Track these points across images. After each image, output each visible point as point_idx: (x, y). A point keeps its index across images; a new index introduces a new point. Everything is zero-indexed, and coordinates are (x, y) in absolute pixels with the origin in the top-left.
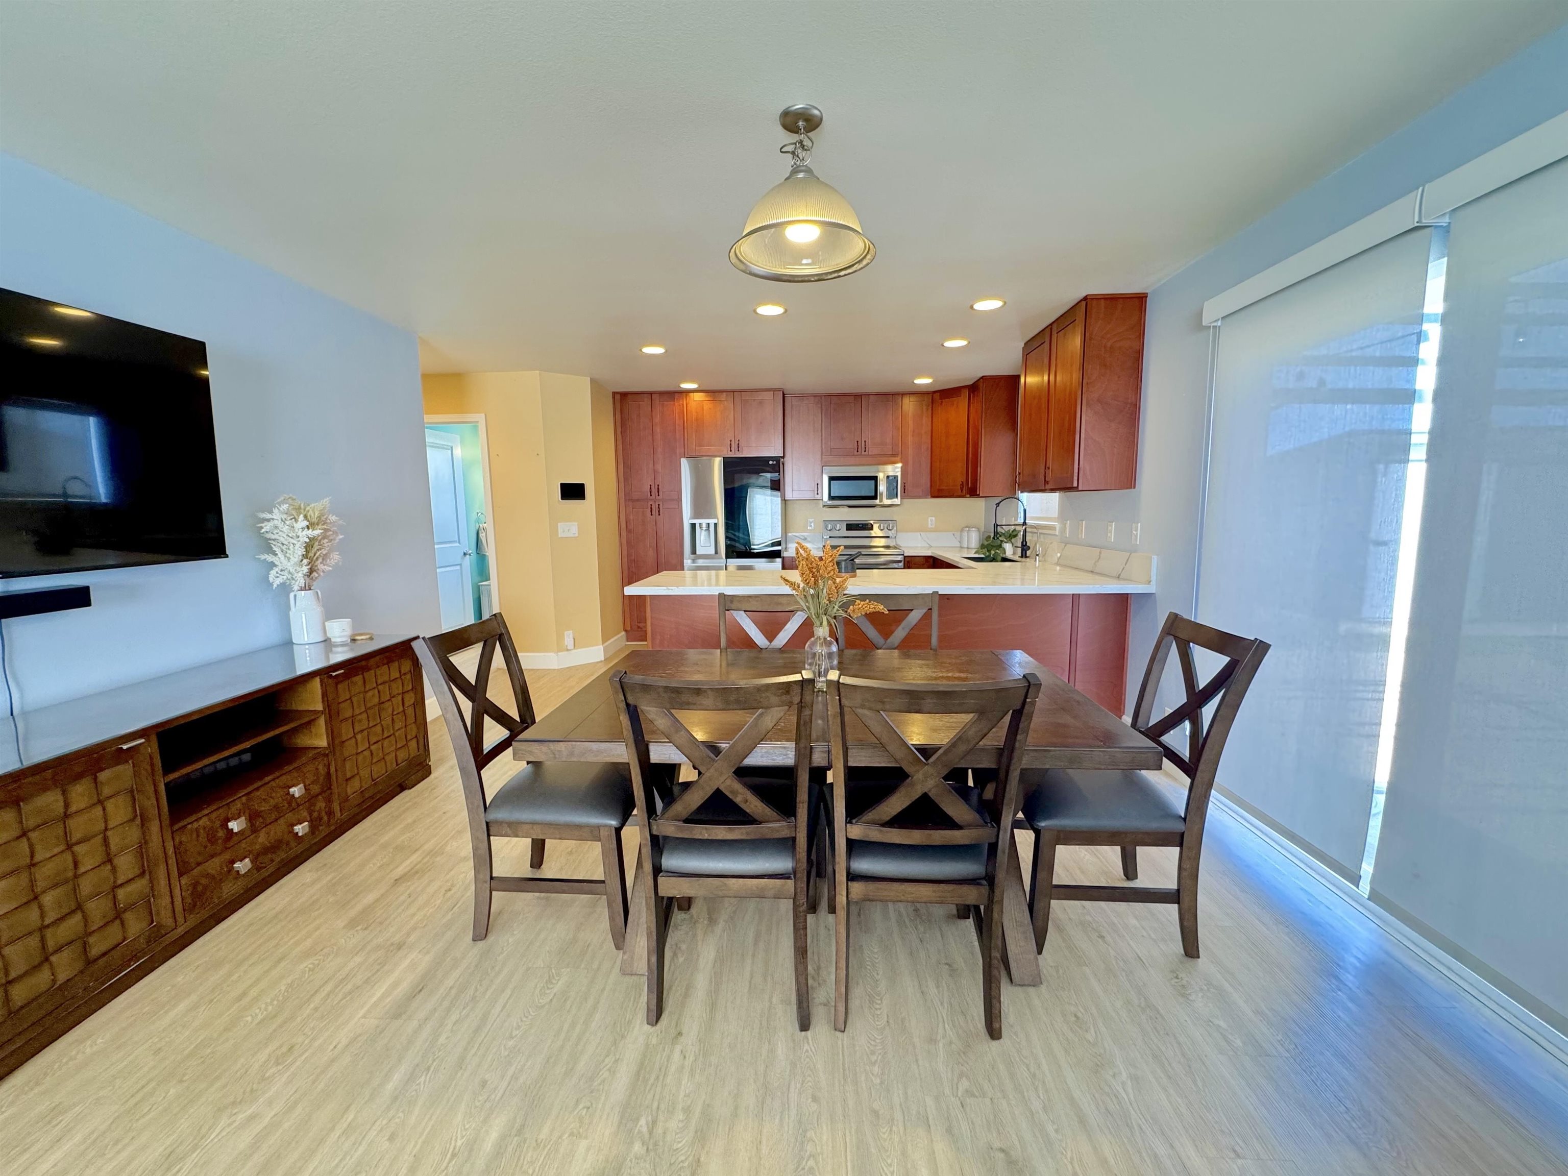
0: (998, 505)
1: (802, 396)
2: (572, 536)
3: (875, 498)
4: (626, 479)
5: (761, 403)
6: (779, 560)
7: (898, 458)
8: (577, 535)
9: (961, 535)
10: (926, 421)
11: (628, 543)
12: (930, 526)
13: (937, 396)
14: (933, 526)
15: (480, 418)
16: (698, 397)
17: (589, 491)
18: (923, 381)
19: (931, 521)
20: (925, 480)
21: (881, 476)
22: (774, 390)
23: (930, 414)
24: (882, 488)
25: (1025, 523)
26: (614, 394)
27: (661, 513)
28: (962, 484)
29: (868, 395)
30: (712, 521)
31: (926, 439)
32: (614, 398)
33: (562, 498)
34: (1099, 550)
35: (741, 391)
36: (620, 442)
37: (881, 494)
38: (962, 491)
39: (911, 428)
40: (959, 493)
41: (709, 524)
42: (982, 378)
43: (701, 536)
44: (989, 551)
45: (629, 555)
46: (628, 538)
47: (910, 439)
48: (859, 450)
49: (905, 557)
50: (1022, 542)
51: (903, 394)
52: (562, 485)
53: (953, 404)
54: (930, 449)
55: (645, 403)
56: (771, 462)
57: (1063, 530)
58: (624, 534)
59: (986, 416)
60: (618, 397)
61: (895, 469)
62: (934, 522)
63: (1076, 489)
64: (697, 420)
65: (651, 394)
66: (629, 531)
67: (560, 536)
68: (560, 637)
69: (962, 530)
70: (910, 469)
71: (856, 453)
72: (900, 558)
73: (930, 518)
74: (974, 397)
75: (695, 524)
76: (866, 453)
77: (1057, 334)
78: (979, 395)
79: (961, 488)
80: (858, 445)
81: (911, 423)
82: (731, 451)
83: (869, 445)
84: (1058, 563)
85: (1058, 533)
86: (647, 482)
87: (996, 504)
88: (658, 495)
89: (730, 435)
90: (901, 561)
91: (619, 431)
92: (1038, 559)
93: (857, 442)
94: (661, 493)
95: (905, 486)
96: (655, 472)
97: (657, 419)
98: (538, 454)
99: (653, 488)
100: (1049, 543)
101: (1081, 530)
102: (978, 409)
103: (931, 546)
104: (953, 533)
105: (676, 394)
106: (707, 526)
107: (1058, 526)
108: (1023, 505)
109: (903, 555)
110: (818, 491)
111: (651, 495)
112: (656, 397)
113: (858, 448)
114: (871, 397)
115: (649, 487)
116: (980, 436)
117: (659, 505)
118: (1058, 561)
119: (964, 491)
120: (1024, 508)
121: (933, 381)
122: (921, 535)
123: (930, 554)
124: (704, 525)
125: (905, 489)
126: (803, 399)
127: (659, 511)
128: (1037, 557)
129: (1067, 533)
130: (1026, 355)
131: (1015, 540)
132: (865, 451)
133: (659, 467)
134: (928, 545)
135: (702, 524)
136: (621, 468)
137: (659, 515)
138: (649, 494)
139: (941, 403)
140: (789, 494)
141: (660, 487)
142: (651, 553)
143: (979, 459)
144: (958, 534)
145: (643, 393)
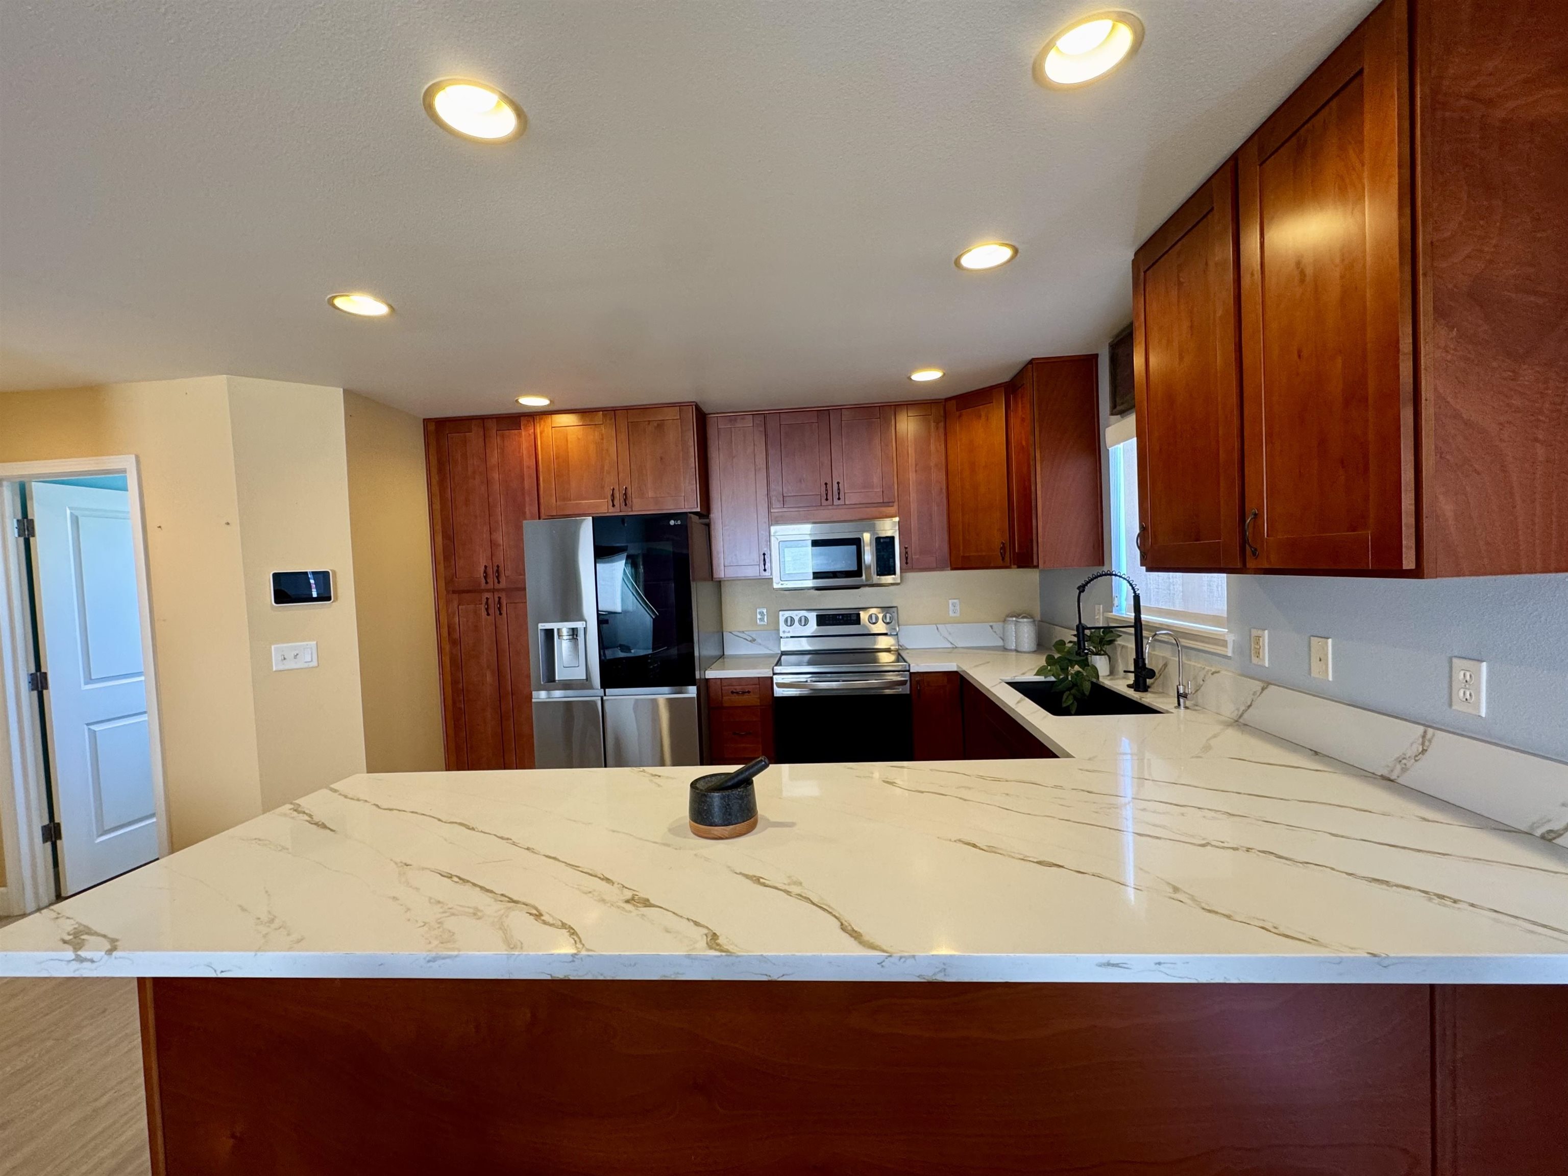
0: (1082, 589)
1: (734, 416)
2: (306, 665)
3: (858, 573)
4: (446, 558)
5: (660, 426)
6: (692, 688)
7: (893, 509)
8: (315, 664)
9: (1004, 628)
10: (936, 446)
12: (951, 614)
13: (952, 405)
14: (958, 614)
15: (127, 462)
16: (563, 421)
17: (344, 584)
18: (927, 376)
19: (954, 607)
20: (940, 542)
21: (867, 537)
22: (680, 406)
23: (943, 437)
24: (869, 557)
25: (1138, 624)
26: (426, 421)
27: (504, 612)
28: (1004, 548)
29: (839, 409)
30: (579, 625)
31: (938, 476)
32: (425, 428)
33: (276, 602)
34: (1421, 729)
35: (627, 409)
36: (437, 501)
37: (869, 567)
38: (1003, 559)
39: (912, 460)
40: (1000, 563)
41: (573, 629)
42: (1031, 362)
43: (563, 647)
45: (455, 682)
46: (451, 653)
47: (912, 476)
48: (830, 497)
49: (911, 674)
50: (1136, 661)
51: (896, 406)
52: (277, 577)
53: (980, 416)
54: (944, 491)
55: (474, 436)
56: (672, 523)
57: (1249, 648)
58: (447, 647)
59: (1040, 432)
60: (432, 427)
61: (889, 527)
62: (958, 609)
63: (1417, 573)
64: (556, 458)
65: (482, 419)
66: (454, 642)
67: (274, 669)
69: (1006, 620)
70: (913, 524)
71: (824, 503)
72: (905, 677)
73: (951, 601)
74: (1016, 402)
75: (552, 630)
76: (841, 502)
77: (1261, 165)
78: (1022, 397)
79: (1001, 553)
80: (827, 490)
81: (911, 451)
82: (613, 506)
83: (845, 487)
84: (1241, 720)
85: (1233, 652)
86: (482, 561)
87: (1079, 588)
88: (499, 582)
89: (610, 481)
90: (903, 683)
91: (435, 480)
92: (1185, 703)
93: (826, 484)
94: (503, 579)
95: (907, 553)
96: (493, 544)
97: (494, 458)
98: (228, 524)
99: (490, 571)
100: (1208, 671)
101: (1319, 659)
102: (1023, 420)
103: (956, 647)
104: (991, 624)
105: (522, 418)
106: (571, 633)
107: (1231, 638)
108: (1133, 588)
109: (909, 671)
110: (765, 565)
111: (487, 583)
112: (492, 426)
113: (827, 495)
114: (845, 412)
115: (482, 569)
116: (1032, 463)
117: (499, 598)
118: (1241, 716)
119: (1007, 559)
120: (1135, 592)
121: (944, 374)
122: (937, 628)
123: (955, 669)
124: (565, 632)
125: (907, 558)
126: (736, 420)
127: (499, 609)
128: (1182, 700)
129: (1264, 660)
130: (1145, 272)
131: (1119, 649)
132: (839, 499)
133: (499, 537)
134: (950, 646)
135: (561, 629)
136: (439, 539)
137: (501, 614)
138: (483, 581)
139: (960, 416)
140: (721, 572)
141: (501, 569)
142: (489, 678)
143: (1033, 504)
144: (997, 626)
145: (470, 419)
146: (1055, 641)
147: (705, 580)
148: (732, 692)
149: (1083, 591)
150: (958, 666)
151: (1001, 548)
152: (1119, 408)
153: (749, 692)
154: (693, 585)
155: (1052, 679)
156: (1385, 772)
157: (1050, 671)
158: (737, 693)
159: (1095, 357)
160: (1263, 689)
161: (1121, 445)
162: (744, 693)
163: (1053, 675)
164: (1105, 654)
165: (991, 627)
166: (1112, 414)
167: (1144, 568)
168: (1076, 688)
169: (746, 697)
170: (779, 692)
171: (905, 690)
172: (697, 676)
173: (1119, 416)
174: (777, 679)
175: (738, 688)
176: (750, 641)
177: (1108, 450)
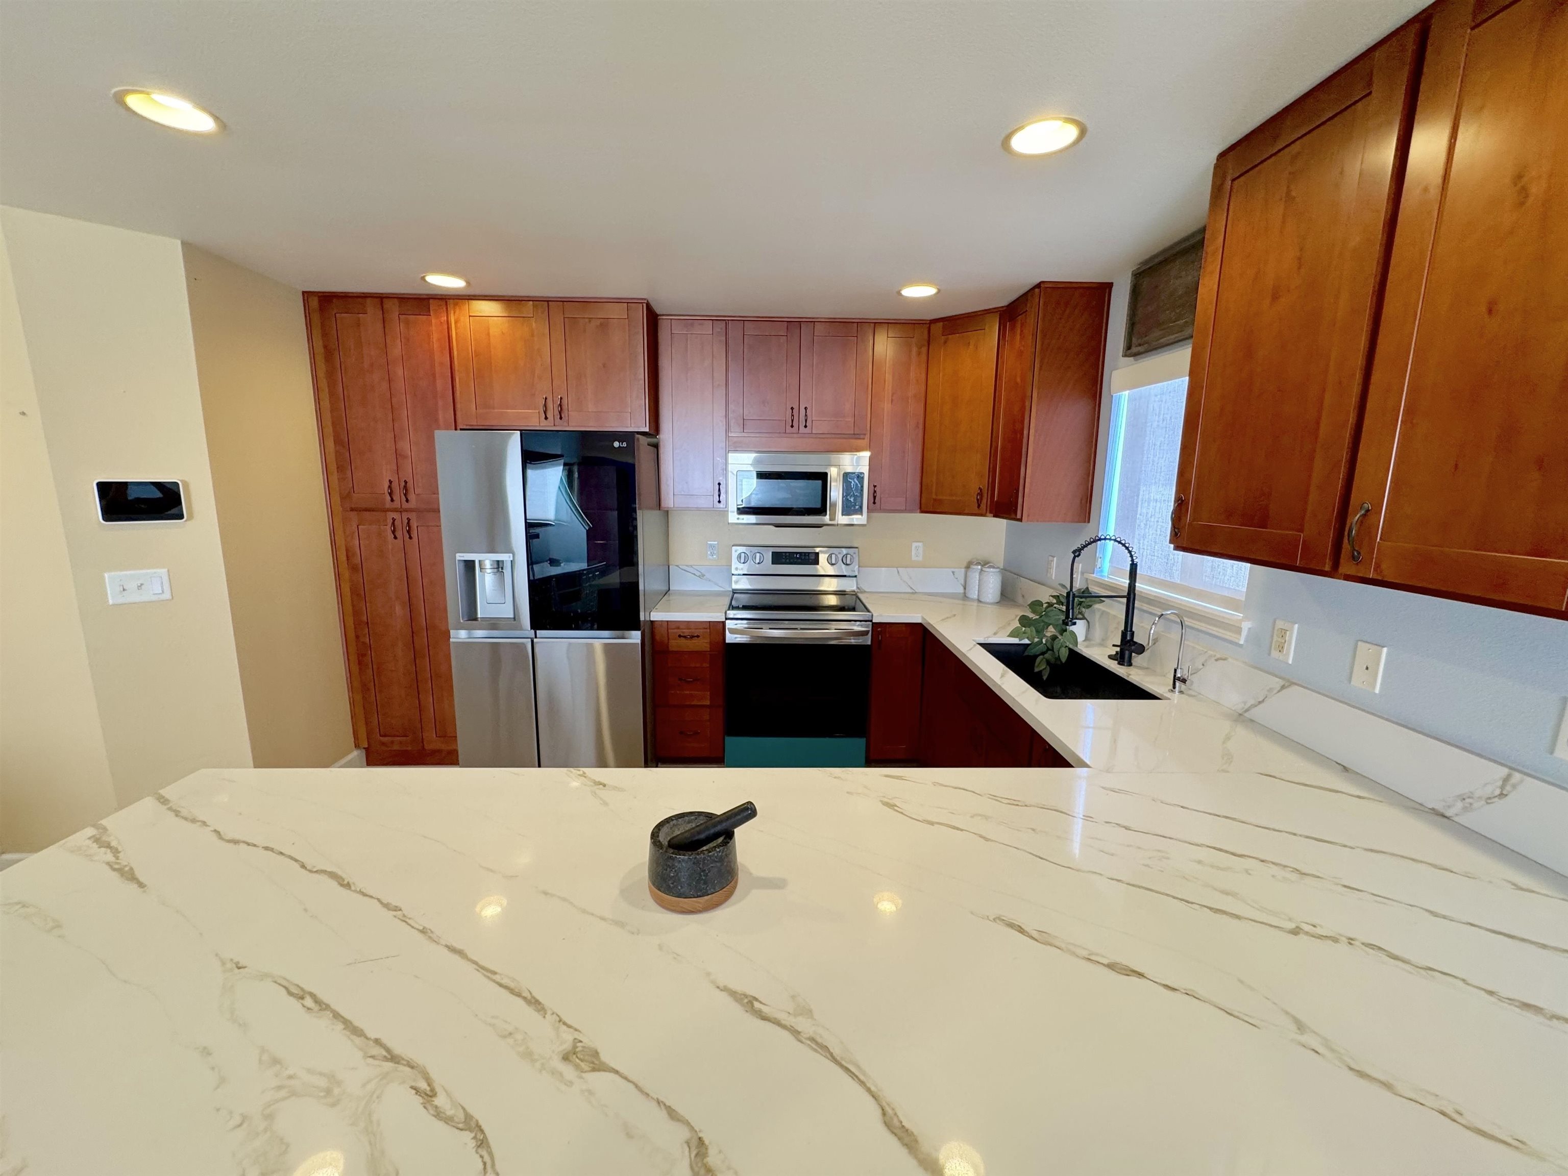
0: (1077, 553)
1: (691, 320)
2: (154, 598)
3: (821, 511)
4: (340, 469)
5: (604, 325)
6: (636, 634)
7: (865, 442)
8: (167, 595)
9: (966, 575)
10: (916, 373)
11: (354, 591)
12: (914, 558)
13: (937, 328)
14: (920, 558)
16: (481, 308)
17: (198, 498)
18: (919, 291)
19: (917, 551)
20: (911, 482)
21: (833, 472)
22: (629, 302)
23: (924, 365)
24: (836, 493)
25: (1131, 595)
26: (307, 295)
27: (414, 535)
28: (981, 493)
29: (812, 322)
30: (505, 557)
31: (915, 408)
32: (306, 303)
33: (106, 518)
34: (1506, 771)
35: (564, 301)
36: (325, 395)
37: (834, 505)
38: (979, 506)
39: (889, 386)
40: (976, 511)
41: (498, 562)
42: (1039, 285)
43: (486, 581)
44: (1039, 632)
45: (356, 613)
46: (351, 582)
47: (887, 407)
48: (795, 425)
49: (873, 624)
50: (1124, 634)
51: (876, 324)
52: (104, 490)
53: (967, 344)
54: (921, 426)
55: (371, 317)
56: (616, 444)
57: (1271, 639)
58: (346, 574)
59: (1040, 369)
60: (314, 303)
61: (859, 462)
62: (921, 550)
65: (381, 299)
66: (354, 568)
67: (111, 602)
69: (968, 567)
70: (885, 460)
71: (789, 429)
72: (867, 627)
73: (914, 545)
74: (1013, 328)
75: (473, 562)
76: (807, 430)
77: (1473, 29)
78: (1022, 325)
79: (978, 500)
80: (793, 415)
81: (889, 377)
82: (546, 418)
83: (813, 415)
84: (1246, 715)
85: (1246, 641)
86: (386, 474)
87: (1074, 552)
88: (407, 501)
89: (542, 387)
90: (866, 633)
91: (321, 374)
92: (1180, 687)
93: (792, 409)
94: (412, 497)
95: (875, 492)
96: (398, 455)
97: (396, 350)
98: (23, 414)
99: (395, 485)
100: (1211, 656)
101: (1365, 667)
102: (1021, 353)
103: (916, 593)
104: (953, 570)
105: (431, 301)
106: (496, 566)
107: (1246, 626)
108: (1131, 556)
109: (871, 621)
110: (719, 496)
111: (392, 500)
112: (393, 308)
113: (792, 421)
114: (818, 326)
115: (387, 484)
116: (1027, 404)
117: (409, 520)
118: (1247, 711)
119: (983, 506)
120: (1132, 560)
121: (939, 291)
122: (898, 572)
123: (919, 621)
124: (488, 564)
125: (875, 497)
126: (692, 325)
127: (409, 532)
128: (1177, 684)
129: (1288, 654)
130: (1233, 180)
131: (1098, 615)
132: (806, 426)
133: (405, 446)
134: (910, 591)
135: (484, 561)
136: (330, 443)
137: (410, 538)
138: (388, 498)
139: (945, 342)
140: (669, 501)
141: (410, 484)
142: (399, 610)
143: (1024, 450)
144: (961, 572)
145: (364, 296)
146: (1032, 601)
147: (652, 509)
148: (680, 636)
149: (1079, 555)
150: (923, 618)
151: (978, 494)
152: (1134, 350)
153: (698, 636)
154: (639, 514)
155: (1026, 641)
156: (1439, 807)
157: (1024, 633)
158: (685, 637)
159: (1110, 286)
160: (1283, 687)
161: (1126, 394)
162: (692, 637)
163: (1028, 638)
164: (1084, 618)
165: (953, 572)
166: (1125, 355)
167: (1172, 546)
168: (1049, 652)
169: (695, 641)
170: (730, 638)
171: (868, 640)
172: (642, 618)
173: (1132, 359)
174: (729, 624)
175: (687, 632)
176: (699, 577)
177: (1112, 396)
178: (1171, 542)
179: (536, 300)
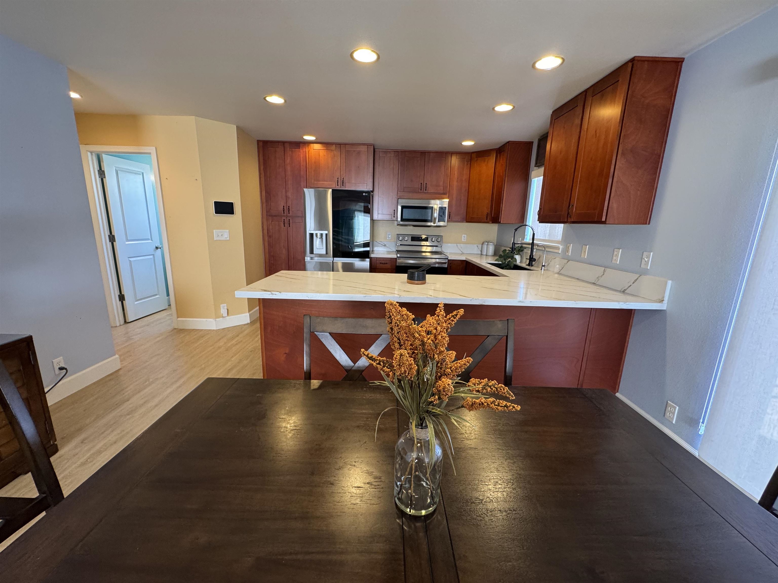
1: (386, 151)
2: (225, 239)
3: (431, 221)
5: (359, 153)
6: (368, 260)
7: (447, 196)
8: (228, 239)
9: (482, 247)
10: (466, 171)
11: (269, 244)
12: (463, 240)
13: (474, 156)
14: (465, 240)
15: (152, 150)
16: (317, 147)
17: (237, 208)
18: (468, 143)
19: (464, 238)
20: (463, 211)
21: (435, 207)
22: (368, 145)
23: (469, 169)
24: (436, 215)
25: (533, 244)
26: (258, 141)
27: (291, 225)
28: (488, 215)
29: (429, 152)
30: (324, 232)
31: (465, 184)
32: (258, 144)
33: (216, 213)
34: (604, 268)
35: (345, 144)
36: (263, 175)
37: (435, 219)
39: (456, 176)
40: (486, 221)
42: (508, 142)
43: (317, 240)
44: (505, 260)
45: (269, 253)
46: (269, 241)
47: (455, 184)
48: (422, 189)
49: (448, 260)
50: (530, 256)
51: (452, 153)
52: (216, 203)
53: (485, 161)
55: (280, 149)
56: (364, 194)
57: (566, 250)
58: (266, 238)
59: (508, 170)
60: (261, 144)
61: (445, 202)
62: (465, 238)
63: (604, 223)
64: (315, 163)
65: (284, 143)
66: (270, 237)
67: (215, 239)
68: (217, 309)
69: (483, 244)
70: (454, 202)
71: (420, 191)
72: (447, 261)
73: (463, 235)
74: (500, 156)
75: (313, 234)
76: (426, 191)
77: (592, 97)
78: (503, 155)
79: (486, 217)
80: (421, 186)
81: (456, 173)
82: (338, 185)
83: (428, 186)
84: (560, 273)
85: (561, 252)
86: (282, 204)
87: (515, 230)
88: (289, 213)
89: (337, 175)
90: (445, 263)
91: (262, 168)
92: (544, 268)
93: (421, 183)
94: (290, 212)
95: (450, 214)
96: (287, 197)
97: (288, 161)
98: (196, 180)
99: (285, 208)
100: (553, 258)
101: (584, 252)
102: (502, 165)
103: (463, 253)
104: (478, 245)
105: (301, 144)
106: (321, 235)
107: (561, 247)
108: (533, 231)
109: (447, 259)
110: (394, 215)
111: (284, 213)
112: (287, 145)
113: (421, 188)
114: (431, 154)
115: (282, 207)
116: (504, 182)
117: (289, 220)
118: (560, 271)
119: (488, 219)
120: (533, 232)
121: (475, 143)
122: (457, 246)
123: (464, 259)
124: (319, 235)
125: (450, 216)
126: (387, 153)
127: (289, 224)
128: (543, 267)
129: (569, 253)
130: (555, 120)
131: (525, 254)
132: (426, 190)
133: (288, 194)
134: (461, 252)
135: (317, 233)
136: (264, 193)
137: (289, 226)
138: (283, 212)
139: (477, 160)
140: (376, 216)
141: (290, 208)
142: (284, 251)
143: (502, 198)
144: (480, 246)
145: (278, 142)
146: (503, 250)
148: (380, 263)
149: (517, 230)
150: (466, 258)
151: (487, 215)
152: (538, 164)
153: (387, 263)
155: (500, 263)
156: (593, 282)
157: (500, 260)
158: (382, 263)
159: (533, 142)
160: (568, 262)
161: (536, 179)
162: (385, 264)
163: (501, 261)
164: (520, 255)
165: (477, 246)
166: (535, 166)
167: (538, 222)
168: (508, 266)
169: (385, 265)
170: (398, 264)
171: (446, 266)
172: (370, 257)
173: (537, 168)
174: (398, 259)
175: (383, 262)
176: (384, 246)
177: (531, 180)
178: (538, 221)
179: (336, 144)
